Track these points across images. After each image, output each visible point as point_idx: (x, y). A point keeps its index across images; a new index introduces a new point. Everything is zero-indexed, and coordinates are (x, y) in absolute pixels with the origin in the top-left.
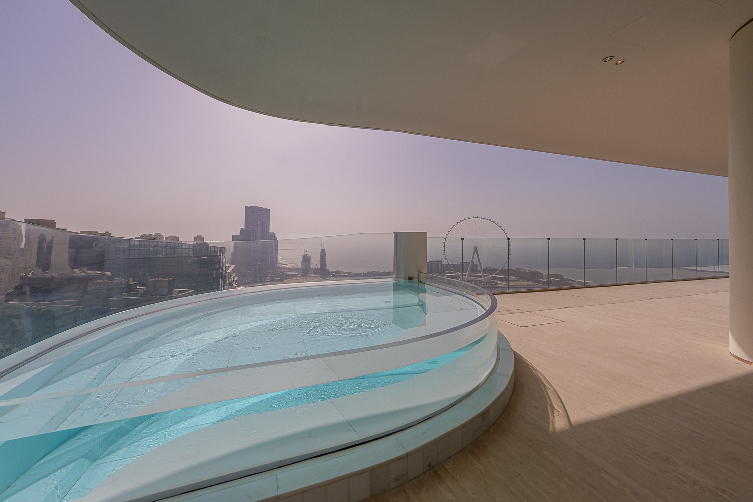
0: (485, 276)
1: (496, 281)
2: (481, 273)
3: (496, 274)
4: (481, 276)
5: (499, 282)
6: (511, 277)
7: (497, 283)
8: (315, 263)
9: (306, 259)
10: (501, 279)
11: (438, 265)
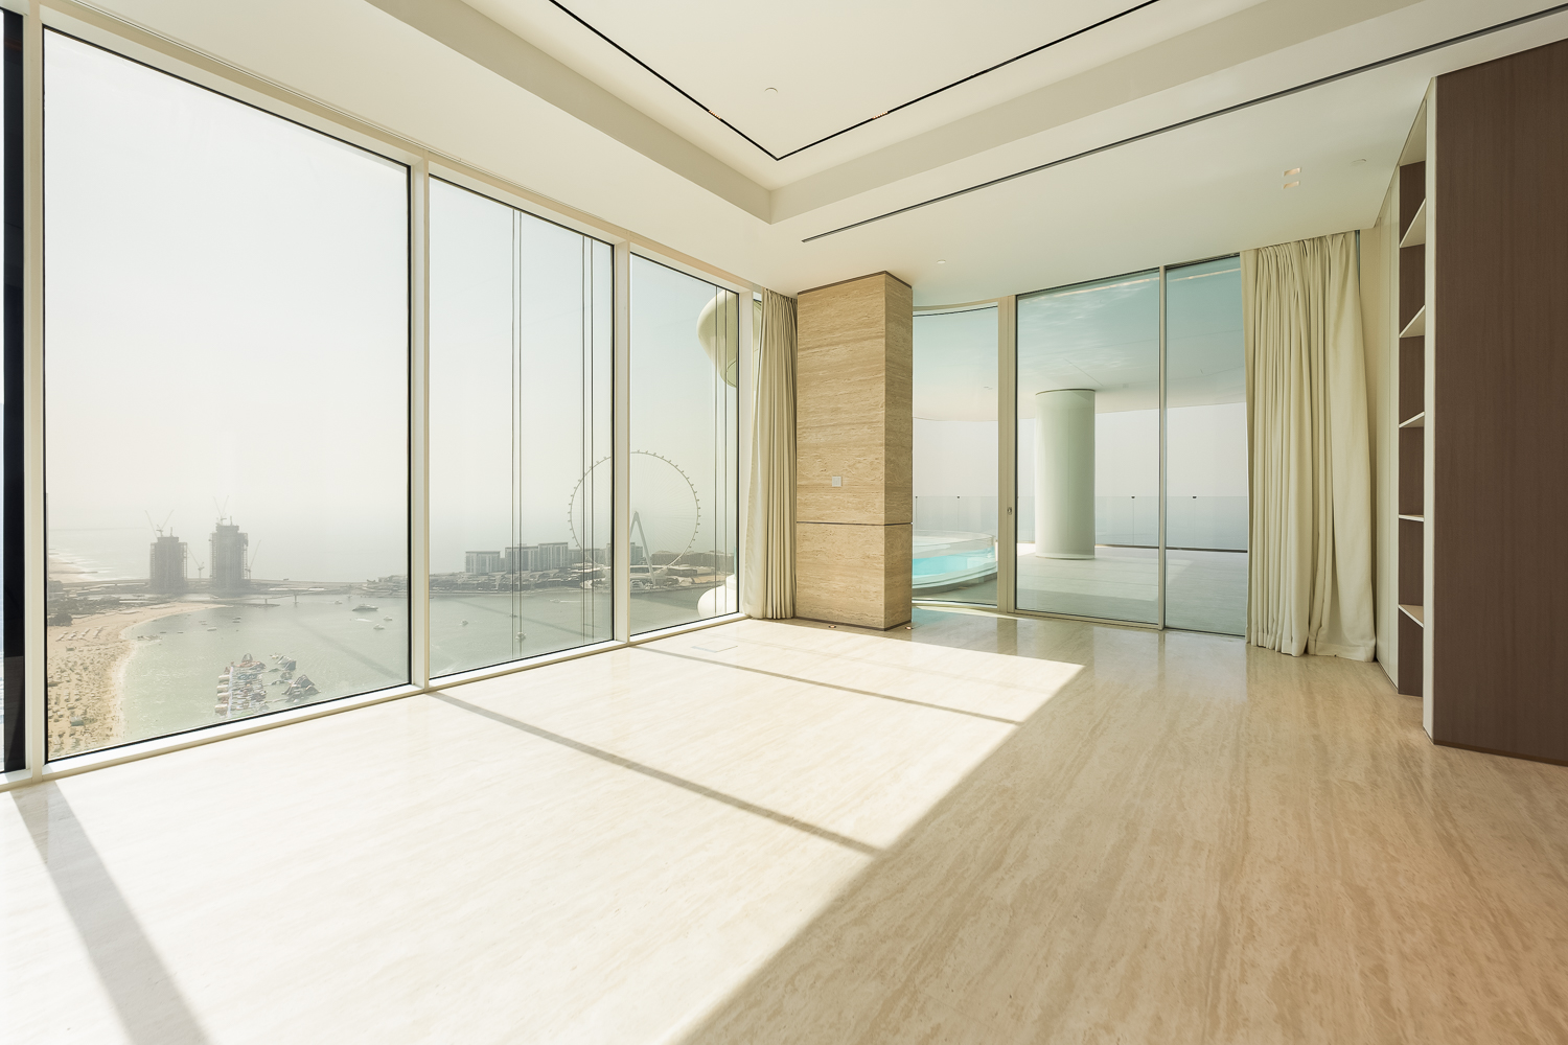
0: (655, 569)
1: (675, 577)
2: (646, 564)
3: (676, 564)
4: (646, 570)
5: (680, 579)
6: (701, 569)
7: (677, 580)
8: (198, 564)
9: (168, 554)
10: (684, 574)
11: (559, 554)
